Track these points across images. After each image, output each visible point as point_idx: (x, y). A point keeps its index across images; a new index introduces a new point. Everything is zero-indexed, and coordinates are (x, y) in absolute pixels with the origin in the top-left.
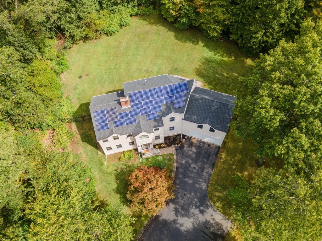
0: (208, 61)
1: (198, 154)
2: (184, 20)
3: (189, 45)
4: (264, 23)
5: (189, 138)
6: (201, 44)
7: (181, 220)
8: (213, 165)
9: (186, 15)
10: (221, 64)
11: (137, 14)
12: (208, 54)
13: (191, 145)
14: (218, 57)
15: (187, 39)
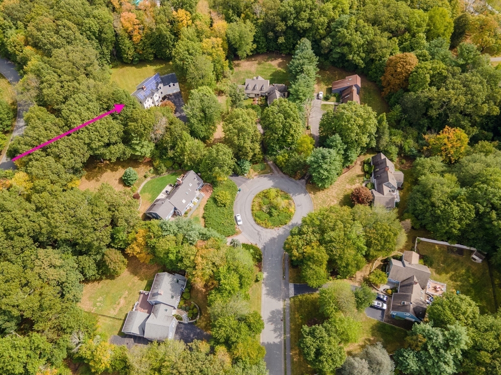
0: (156, 70)
1: (175, 97)
2: (136, 59)
3: (144, 68)
4: (167, 47)
5: (169, 95)
6: (148, 66)
7: (182, 114)
8: (182, 97)
9: (136, 57)
10: (161, 69)
11: (112, 67)
12: (154, 68)
13: (171, 96)
14: (158, 67)
15: (141, 67)
